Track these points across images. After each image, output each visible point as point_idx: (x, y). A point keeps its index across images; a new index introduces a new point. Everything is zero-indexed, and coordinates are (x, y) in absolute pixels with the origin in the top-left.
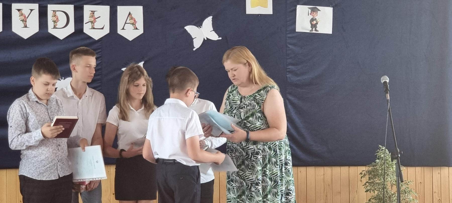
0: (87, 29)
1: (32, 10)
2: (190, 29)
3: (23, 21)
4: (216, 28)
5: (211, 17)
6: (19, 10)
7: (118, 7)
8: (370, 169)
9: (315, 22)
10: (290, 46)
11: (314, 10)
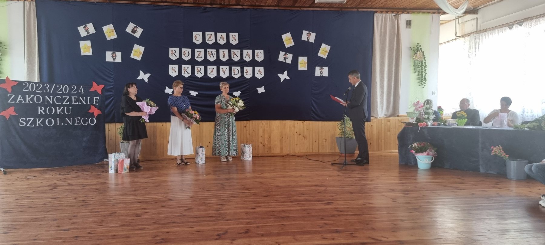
0: (245, 75)
1: (226, 69)
2: (279, 75)
3: (223, 72)
4: (288, 75)
5: (286, 71)
6: (222, 68)
7: (255, 67)
8: (341, 122)
9: (322, 72)
10: (313, 81)
11: (322, 68)
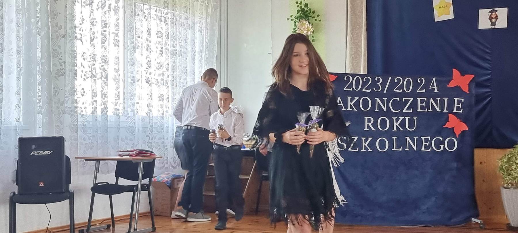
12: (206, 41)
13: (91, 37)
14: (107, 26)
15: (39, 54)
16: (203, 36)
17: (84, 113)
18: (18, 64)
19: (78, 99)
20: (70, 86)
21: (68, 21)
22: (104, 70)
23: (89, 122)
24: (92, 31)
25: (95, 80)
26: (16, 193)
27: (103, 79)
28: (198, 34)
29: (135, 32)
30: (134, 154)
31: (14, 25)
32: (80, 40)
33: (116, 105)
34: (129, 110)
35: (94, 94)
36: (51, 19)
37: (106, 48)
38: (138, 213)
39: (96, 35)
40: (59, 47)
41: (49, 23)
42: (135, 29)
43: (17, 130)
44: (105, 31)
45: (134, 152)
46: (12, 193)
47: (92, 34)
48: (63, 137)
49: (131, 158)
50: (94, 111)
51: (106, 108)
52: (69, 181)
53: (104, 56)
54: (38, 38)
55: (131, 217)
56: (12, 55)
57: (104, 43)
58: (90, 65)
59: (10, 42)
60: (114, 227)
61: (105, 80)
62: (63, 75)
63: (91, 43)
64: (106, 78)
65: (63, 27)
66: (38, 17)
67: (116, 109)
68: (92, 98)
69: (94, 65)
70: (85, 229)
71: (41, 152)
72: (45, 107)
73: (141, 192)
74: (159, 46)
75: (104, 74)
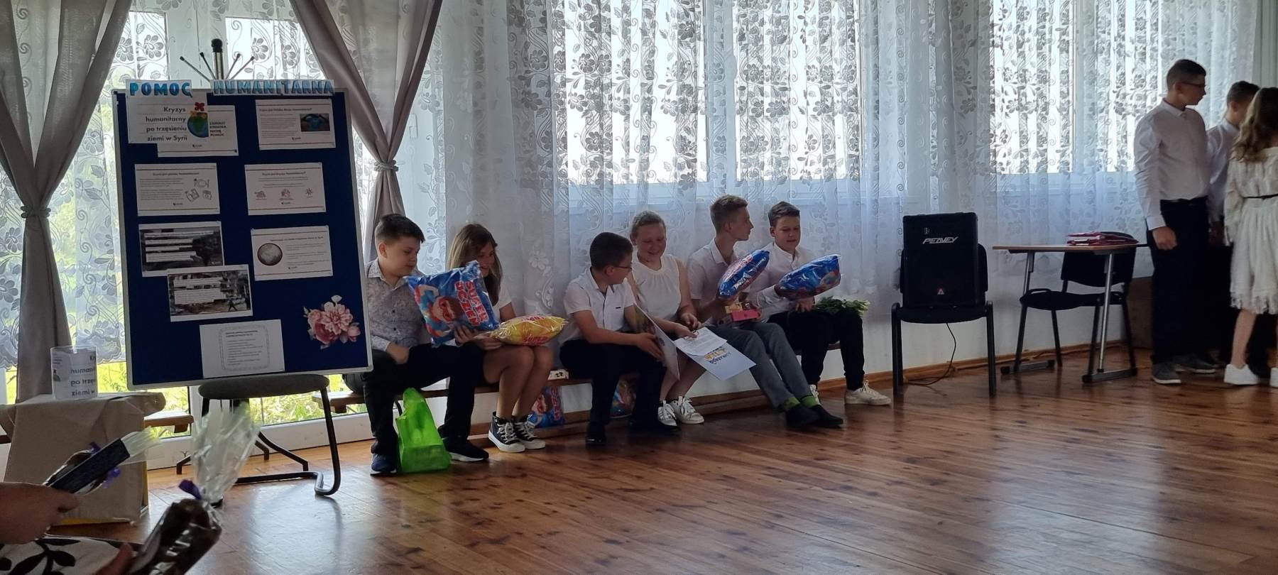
12: (1231, 27)
13: (1018, 41)
14: (1048, 18)
15: (932, 78)
16: (1227, 21)
17: (1006, 172)
18: (901, 97)
19: (997, 149)
20: (983, 128)
21: (980, 17)
22: (1042, 96)
23: (1014, 187)
24: (1020, 29)
25: (1025, 114)
26: (901, 306)
27: (1039, 111)
28: (1216, 15)
29: (1097, 24)
30: (1096, 241)
31: (893, 33)
32: (999, 48)
33: (1063, 156)
34: (1085, 162)
35: (1024, 139)
36: (953, 15)
37: (1043, 58)
38: (1105, 341)
39: (1027, 36)
40: (967, 62)
41: (950, 24)
42: (1097, 18)
43: (899, 203)
44: (1044, 27)
45: (1098, 237)
46: (894, 305)
47: (1021, 34)
48: (974, 213)
49: (1091, 247)
50: (1024, 166)
51: (1045, 162)
52: (984, 287)
53: (1042, 72)
54: (932, 50)
55: (1093, 348)
56: (891, 83)
57: (1042, 48)
58: (1017, 90)
59: (888, 62)
60: (1060, 365)
61: (1044, 113)
62: (972, 110)
63: (1018, 51)
64: (1045, 109)
65: (972, 28)
66: (931, 15)
67: (1063, 162)
68: (1021, 146)
69: (1023, 88)
70: (1012, 366)
71: (939, 239)
72: (944, 164)
73: (1111, 306)
74: (1139, 45)
75: (1041, 103)
